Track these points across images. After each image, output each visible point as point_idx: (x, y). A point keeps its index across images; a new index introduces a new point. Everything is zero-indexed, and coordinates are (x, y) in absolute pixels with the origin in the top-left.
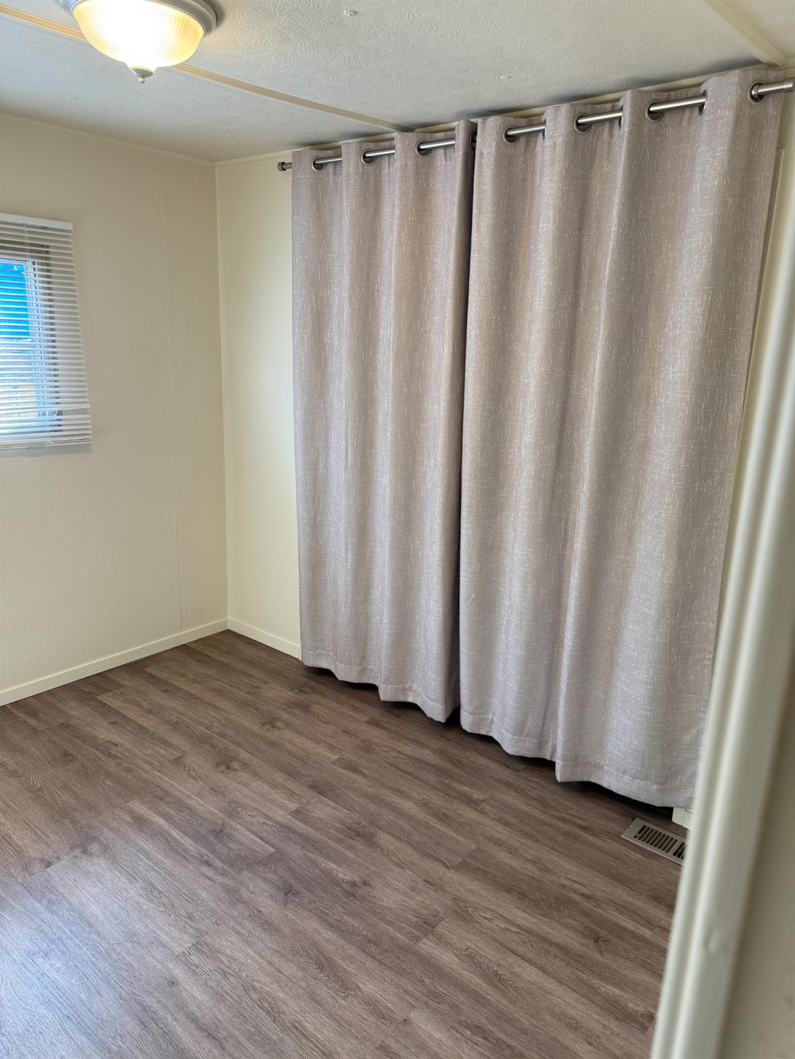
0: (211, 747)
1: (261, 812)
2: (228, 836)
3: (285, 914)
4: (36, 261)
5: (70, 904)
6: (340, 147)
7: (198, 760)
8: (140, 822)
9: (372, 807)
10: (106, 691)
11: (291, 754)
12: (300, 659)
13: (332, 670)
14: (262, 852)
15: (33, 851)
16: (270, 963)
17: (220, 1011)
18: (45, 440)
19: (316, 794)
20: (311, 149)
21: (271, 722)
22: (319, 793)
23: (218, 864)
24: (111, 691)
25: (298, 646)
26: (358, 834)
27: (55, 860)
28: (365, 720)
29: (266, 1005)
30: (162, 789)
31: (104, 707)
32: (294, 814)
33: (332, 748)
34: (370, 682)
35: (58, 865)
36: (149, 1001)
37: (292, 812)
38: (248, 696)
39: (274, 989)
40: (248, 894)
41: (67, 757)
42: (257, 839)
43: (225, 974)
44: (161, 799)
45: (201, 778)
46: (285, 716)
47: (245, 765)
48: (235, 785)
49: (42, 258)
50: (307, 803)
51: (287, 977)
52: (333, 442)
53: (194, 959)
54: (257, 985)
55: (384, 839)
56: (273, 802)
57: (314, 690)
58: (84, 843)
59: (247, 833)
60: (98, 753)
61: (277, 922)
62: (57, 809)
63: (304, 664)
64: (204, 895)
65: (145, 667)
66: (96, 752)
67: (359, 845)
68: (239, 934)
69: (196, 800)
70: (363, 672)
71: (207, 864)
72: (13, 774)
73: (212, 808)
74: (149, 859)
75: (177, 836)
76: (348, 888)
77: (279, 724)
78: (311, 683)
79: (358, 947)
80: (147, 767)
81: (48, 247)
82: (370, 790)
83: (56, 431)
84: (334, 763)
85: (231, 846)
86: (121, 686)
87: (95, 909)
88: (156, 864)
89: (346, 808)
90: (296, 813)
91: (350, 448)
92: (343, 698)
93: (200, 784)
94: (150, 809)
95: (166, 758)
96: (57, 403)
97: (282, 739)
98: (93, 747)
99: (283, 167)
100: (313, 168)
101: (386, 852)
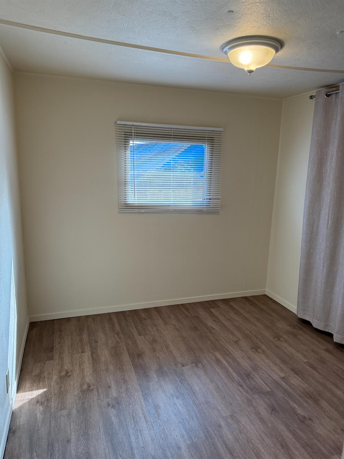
0: (251, 340)
1: (268, 373)
2: (252, 378)
3: (270, 418)
4: (209, 143)
5: (188, 383)
6: (339, 86)
7: (244, 344)
8: (218, 361)
9: (320, 388)
10: (214, 308)
11: (285, 353)
12: (296, 314)
13: (311, 322)
14: (265, 389)
15: (179, 359)
16: (260, 435)
17: (236, 445)
18: (203, 209)
19: (294, 374)
20: (326, 88)
21: (278, 337)
22: (295, 373)
23: (246, 388)
24: (215, 308)
25: (296, 308)
26: (311, 397)
27: (186, 365)
28: (324, 348)
29: (255, 451)
30: (228, 351)
31: (212, 314)
32: (282, 379)
33: (305, 356)
34: (330, 332)
35: (187, 367)
36: (210, 429)
37: (281, 377)
38: (270, 324)
39: (260, 446)
40: (256, 404)
41: (196, 329)
42: (264, 383)
43: (240, 432)
44: (227, 355)
45: (245, 352)
46: (285, 336)
47: (264, 352)
48: (258, 358)
49: (211, 142)
50: (289, 376)
51: (266, 444)
52: (322, 216)
53: (229, 420)
54: (253, 441)
55: (324, 403)
56: (273, 370)
57: (300, 329)
58: (197, 362)
59: (260, 379)
60: (207, 330)
61: (266, 420)
62: (189, 347)
63: (297, 316)
64: (238, 397)
65: (229, 302)
66: (206, 330)
67: (310, 401)
68: (249, 418)
69: (241, 359)
70: (326, 326)
71: (241, 386)
72: (177, 329)
73: (247, 365)
74: (219, 376)
75: (231, 371)
76: (301, 418)
77: (282, 339)
78: (299, 325)
79: (302, 446)
80: (224, 341)
81: (213, 138)
82: (321, 380)
83: (208, 206)
84: (304, 363)
85: (252, 382)
86: (219, 307)
87: (197, 388)
88: (221, 379)
89: (307, 384)
90: (283, 378)
91: (330, 219)
92: (314, 336)
93: (244, 354)
94: (223, 357)
95: (232, 340)
96: (209, 195)
97: (282, 346)
98: (205, 327)
99: (311, 97)
100: (325, 96)
101: (323, 409)
